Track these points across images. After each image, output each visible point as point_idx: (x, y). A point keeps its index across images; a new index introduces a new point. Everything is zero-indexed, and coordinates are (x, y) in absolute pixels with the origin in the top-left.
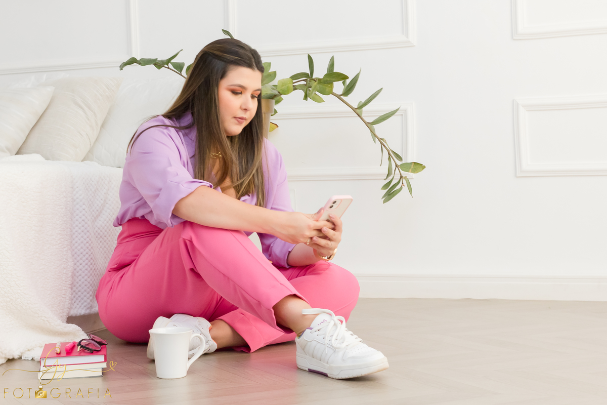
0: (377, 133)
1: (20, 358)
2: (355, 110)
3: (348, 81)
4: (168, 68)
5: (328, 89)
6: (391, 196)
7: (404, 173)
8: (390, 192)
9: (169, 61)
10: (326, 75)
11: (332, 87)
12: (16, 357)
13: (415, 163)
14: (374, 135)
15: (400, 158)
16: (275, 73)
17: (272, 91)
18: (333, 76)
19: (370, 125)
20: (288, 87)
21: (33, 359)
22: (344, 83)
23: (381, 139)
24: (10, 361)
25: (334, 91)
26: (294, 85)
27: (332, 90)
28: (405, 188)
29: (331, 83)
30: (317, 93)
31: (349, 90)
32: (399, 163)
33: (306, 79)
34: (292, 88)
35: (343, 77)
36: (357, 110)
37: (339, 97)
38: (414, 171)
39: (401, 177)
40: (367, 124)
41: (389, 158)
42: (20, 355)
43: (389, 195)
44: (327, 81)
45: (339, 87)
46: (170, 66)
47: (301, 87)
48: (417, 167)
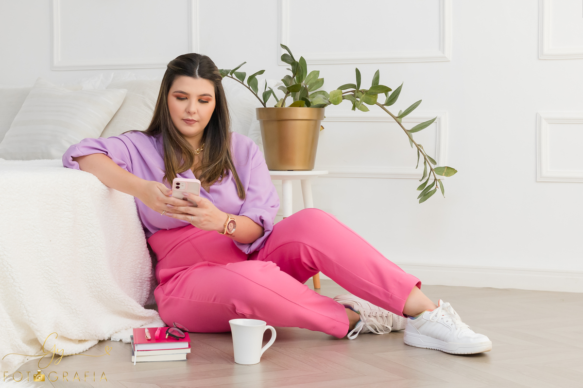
0: (414, 139)
1: (109, 339)
2: (396, 118)
3: (390, 93)
4: (232, 77)
5: (373, 100)
6: (427, 196)
7: (438, 177)
8: (426, 193)
9: (233, 72)
10: (371, 88)
11: (376, 98)
12: (106, 339)
13: (448, 167)
14: (412, 141)
15: (434, 162)
16: (322, 80)
17: (324, 101)
18: (377, 88)
19: (409, 132)
20: (338, 98)
21: (121, 341)
22: (386, 95)
23: (418, 145)
24: (101, 342)
25: (378, 101)
26: (343, 95)
27: (376, 100)
28: (439, 190)
29: (376, 95)
30: (364, 103)
31: (391, 101)
32: (433, 167)
33: (354, 91)
34: (342, 98)
35: (386, 90)
36: (398, 119)
37: (382, 106)
38: (447, 175)
39: (435, 179)
40: (407, 131)
41: (425, 162)
42: (109, 336)
43: (425, 195)
44: (372, 92)
45: (382, 98)
46: (234, 75)
47: (348, 98)
48: (449, 171)
